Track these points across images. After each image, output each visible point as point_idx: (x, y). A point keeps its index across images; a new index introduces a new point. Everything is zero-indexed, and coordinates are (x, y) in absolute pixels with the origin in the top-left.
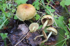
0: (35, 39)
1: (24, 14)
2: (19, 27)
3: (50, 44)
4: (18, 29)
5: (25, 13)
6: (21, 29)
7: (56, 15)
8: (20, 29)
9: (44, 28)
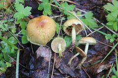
0: (70, 63)
1: (44, 36)
2: (37, 54)
3: (92, 62)
4: (37, 57)
5: (44, 34)
6: (42, 56)
7: (78, 12)
8: (40, 57)
9: (75, 41)
